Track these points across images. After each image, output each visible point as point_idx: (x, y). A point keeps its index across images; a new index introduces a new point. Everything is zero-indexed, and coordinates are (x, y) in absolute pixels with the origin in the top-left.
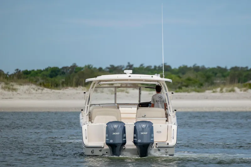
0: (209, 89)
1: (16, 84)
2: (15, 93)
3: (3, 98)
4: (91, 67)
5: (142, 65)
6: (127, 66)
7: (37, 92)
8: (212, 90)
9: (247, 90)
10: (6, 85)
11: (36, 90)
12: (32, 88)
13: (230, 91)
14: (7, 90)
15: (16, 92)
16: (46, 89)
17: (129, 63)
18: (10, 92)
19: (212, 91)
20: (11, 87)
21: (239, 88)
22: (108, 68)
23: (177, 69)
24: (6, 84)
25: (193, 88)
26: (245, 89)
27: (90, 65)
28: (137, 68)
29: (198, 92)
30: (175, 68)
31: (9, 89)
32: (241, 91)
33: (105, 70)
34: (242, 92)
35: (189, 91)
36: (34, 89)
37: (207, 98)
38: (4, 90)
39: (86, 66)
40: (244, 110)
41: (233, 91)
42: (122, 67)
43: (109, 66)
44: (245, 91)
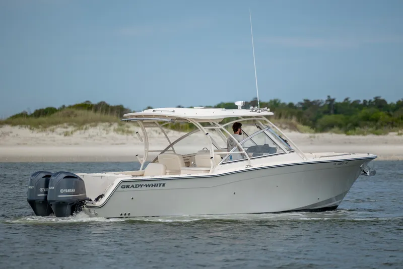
0: (394, 131)
1: (134, 125)
2: (130, 136)
3: (113, 144)
4: (278, 102)
5: (347, 99)
6: (327, 101)
7: (160, 136)
8: (398, 131)
10: (120, 127)
11: (160, 133)
12: (154, 131)
14: (120, 132)
15: (132, 135)
16: (172, 131)
17: (329, 97)
18: (125, 136)
19: (396, 133)
20: (126, 129)
22: (302, 104)
23: (394, 105)
24: (121, 125)
25: (370, 129)
27: (277, 100)
28: (340, 103)
29: (377, 134)
30: (392, 103)
31: (123, 131)
33: (297, 106)
35: (365, 133)
36: (156, 131)
37: (386, 143)
38: (117, 133)
39: (271, 101)
42: (320, 101)
43: (302, 101)
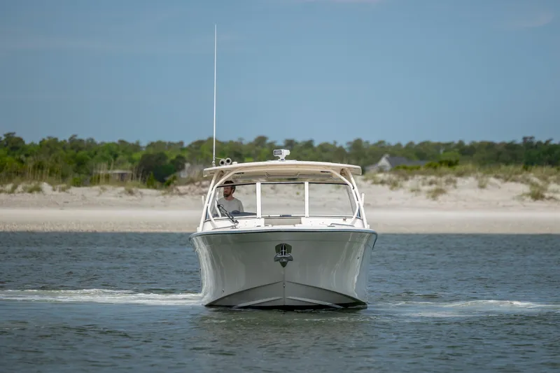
9: (69, 188)
13: (31, 191)
21: (51, 183)
26: (64, 185)
32: (54, 190)
34: (57, 193)
40: (39, 228)
41: (39, 190)
44: (63, 190)
